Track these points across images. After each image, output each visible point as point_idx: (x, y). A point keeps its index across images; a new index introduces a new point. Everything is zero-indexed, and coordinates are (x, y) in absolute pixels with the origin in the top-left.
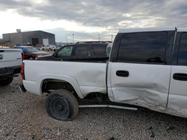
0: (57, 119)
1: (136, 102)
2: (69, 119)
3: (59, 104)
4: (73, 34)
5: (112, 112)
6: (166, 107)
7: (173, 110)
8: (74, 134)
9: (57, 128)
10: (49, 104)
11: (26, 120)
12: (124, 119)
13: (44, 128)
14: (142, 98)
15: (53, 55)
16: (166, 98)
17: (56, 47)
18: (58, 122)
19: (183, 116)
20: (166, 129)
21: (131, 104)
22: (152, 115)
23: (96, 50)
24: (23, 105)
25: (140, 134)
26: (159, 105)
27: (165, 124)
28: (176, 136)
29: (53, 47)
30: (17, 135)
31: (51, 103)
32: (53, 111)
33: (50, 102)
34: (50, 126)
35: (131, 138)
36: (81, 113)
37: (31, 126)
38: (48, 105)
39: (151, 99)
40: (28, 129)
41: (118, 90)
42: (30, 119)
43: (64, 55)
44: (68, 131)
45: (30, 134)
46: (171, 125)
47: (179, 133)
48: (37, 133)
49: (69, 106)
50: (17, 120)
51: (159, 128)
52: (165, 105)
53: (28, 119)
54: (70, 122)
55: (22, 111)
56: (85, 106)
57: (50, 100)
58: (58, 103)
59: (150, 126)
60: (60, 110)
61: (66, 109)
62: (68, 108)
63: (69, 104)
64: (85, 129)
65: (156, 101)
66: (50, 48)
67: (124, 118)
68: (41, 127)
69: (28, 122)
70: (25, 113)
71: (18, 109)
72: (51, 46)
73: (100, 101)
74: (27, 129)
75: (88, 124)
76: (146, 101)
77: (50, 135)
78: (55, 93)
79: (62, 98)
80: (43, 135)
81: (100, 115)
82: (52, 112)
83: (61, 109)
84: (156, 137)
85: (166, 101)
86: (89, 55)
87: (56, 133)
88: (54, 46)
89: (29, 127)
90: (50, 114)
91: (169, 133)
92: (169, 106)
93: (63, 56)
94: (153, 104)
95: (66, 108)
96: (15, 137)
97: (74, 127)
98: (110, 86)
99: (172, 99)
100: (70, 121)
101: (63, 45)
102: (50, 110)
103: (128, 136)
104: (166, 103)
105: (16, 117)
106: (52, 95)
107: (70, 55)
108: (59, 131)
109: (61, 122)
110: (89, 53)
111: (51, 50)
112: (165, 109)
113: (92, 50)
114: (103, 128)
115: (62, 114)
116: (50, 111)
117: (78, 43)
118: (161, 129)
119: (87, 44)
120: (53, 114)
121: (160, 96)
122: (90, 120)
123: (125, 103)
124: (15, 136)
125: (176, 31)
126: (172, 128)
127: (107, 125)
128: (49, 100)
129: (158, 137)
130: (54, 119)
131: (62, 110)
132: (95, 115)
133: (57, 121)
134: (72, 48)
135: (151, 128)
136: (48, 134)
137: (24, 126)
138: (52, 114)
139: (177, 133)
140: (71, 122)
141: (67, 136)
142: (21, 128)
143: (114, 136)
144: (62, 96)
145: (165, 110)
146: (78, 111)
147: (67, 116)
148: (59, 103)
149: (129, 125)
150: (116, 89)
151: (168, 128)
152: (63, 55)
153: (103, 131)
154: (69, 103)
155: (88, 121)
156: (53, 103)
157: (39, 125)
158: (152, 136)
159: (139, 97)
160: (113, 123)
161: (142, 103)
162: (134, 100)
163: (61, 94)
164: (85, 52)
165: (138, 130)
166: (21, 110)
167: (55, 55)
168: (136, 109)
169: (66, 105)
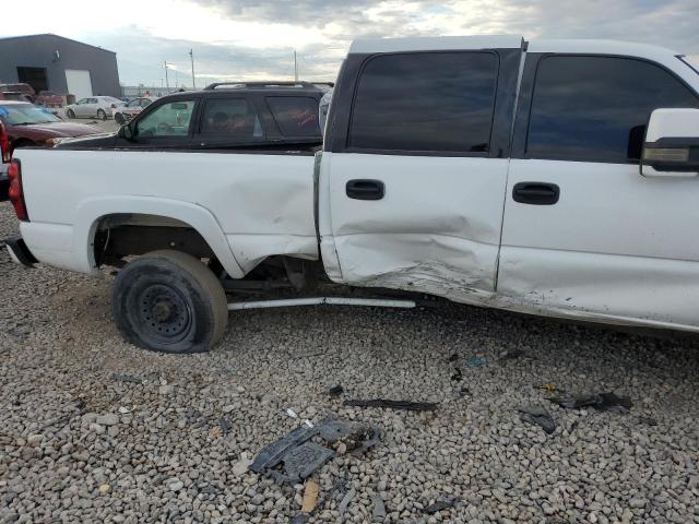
0: (156, 350)
1: (410, 280)
2: (198, 347)
3: (159, 301)
4: (192, 53)
5: (339, 322)
6: (495, 288)
7: (512, 294)
8: (217, 387)
9: (158, 374)
10: (123, 300)
11: (47, 357)
12: (374, 339)
13: (115, 378)
14: (427, 266)
15: (121, 135)
16: (493, 261)
17: (127, 106)
18: (160, 359)
19: (540, 311)
20: (497, 359)
21: (396, 288)
22: (461, 324)
23: (281, 116)
24: (24, 314)
25: (421, 374)
26: (476, 285)
27: (497, 344)
28: (524, 374)
29: (113, 106)
30: (24, 401)
31: (130, 296)
32: (141, 324)
33: (125, 294)
34: (132, 370)
35: (392, 386)
36: (238, 329)
37: (66, 372)
38: (120, 305)
39: (450, 268)
40: (59, 382)
41: (354, 244)
42: (58, 354)
43: (162, 133)
44: (195, 381)
45: (68, 396)
46: (515, 346)
47: (533, 366)
48: (93, 392)
49: (195, 302)
50: (12, 360)
51: (478, 355)
52: (491, 283)
53: (55, 354)
54: (202, 357)
55: (28, 333)
56: (248, 305)
57: (129, 288)
58: (155, 297)
59: (453, 352)
60: (164, 318)
61: (184, 315)
62: (191, 310)
63: (196, 296)
64: (253, 372)
65: (466, 272)
66: (100, 110)
67: (376, 335)
68: (103, 376)
69: (54, 362)
70: (37, 336)
71: (10, 328)
72: (104, 103)
73: (300, 286)
74: (54, 382)
75: (262, 357)
76: (437, 274)
77: (138, 394)
78: (143, 263)
79: (169, 279)
80: (112, 395)
81: (301, 332)
82: (135, 329)
83: (167, 315)
84: (465, 378)
85: (493, 270)
86: (258, 134)
87: (157, 387)
88: (117, 102)
89: (61, 376)
90: (130, 335)
91: (504, 366)
92: (502, 284)
93: (161, 137)
94: (458, 283)
95: (185, 313)
96: (16, 408)
97: (214, 369)
98: (329, 233)
99: (510, 262)
100: (199, 352)
101: (154, 99)
102: (128, 321)
103: (384, 382)
104: (493, 276)
105: (9, 350)
106: (133, 270)
107: (186, 134)
108: (164, 382)
109: (169, 359)
110: (257, 125)
111: (105, 118)
112: (492, 294)
113: (267, 117)
114: (309, 366)
115: (172, 332)
116: (131, 326)
117: (213, 87)
118: (484, 360)
119: (246, 93)
120: (140, 335)
121: (477, 253)
122: (269, 345)
123: (377, 284)
124: (18, 404)
125: (525, 50)
126: (515, 355)
127: (322, 357)
128: (123, 289)
129: (471, 378)
130: (145, 352)
131: (170, 320)
132: (284, 331)
133: (157, 355)
134: (191, 105)
135: (454, 357)
136: (131, 392)
137: (42, 375)
138: (137, 335)
139: (528, 366)
140: (203, 354)
141: (193, 394)
142: (32, 381)
143: (342, 384)
144: (167, 272)
145: (493, 298)
146: (226, 323)
147: (191, 336)
148: (160, 296)
149: (388, 353)
150: (347, 241)
151: (505, 353)
152: (158, 134)
153: (308, 373)
154: (194, 293)
155: (262, 350)
156: (137, 296)
157: (97, 369)
158: (453, 378)
159: (416, 265)
160: (340, 351)
161: (425, 282)
162: (403, 275)
163: (164, 266)
164: (240, 124)
165: (416, 365)
166: (23, 329)
167: (129, 135)
168: (410, 304)
169: (186, 303)
